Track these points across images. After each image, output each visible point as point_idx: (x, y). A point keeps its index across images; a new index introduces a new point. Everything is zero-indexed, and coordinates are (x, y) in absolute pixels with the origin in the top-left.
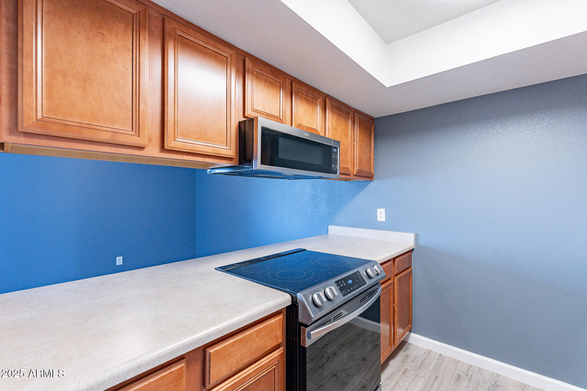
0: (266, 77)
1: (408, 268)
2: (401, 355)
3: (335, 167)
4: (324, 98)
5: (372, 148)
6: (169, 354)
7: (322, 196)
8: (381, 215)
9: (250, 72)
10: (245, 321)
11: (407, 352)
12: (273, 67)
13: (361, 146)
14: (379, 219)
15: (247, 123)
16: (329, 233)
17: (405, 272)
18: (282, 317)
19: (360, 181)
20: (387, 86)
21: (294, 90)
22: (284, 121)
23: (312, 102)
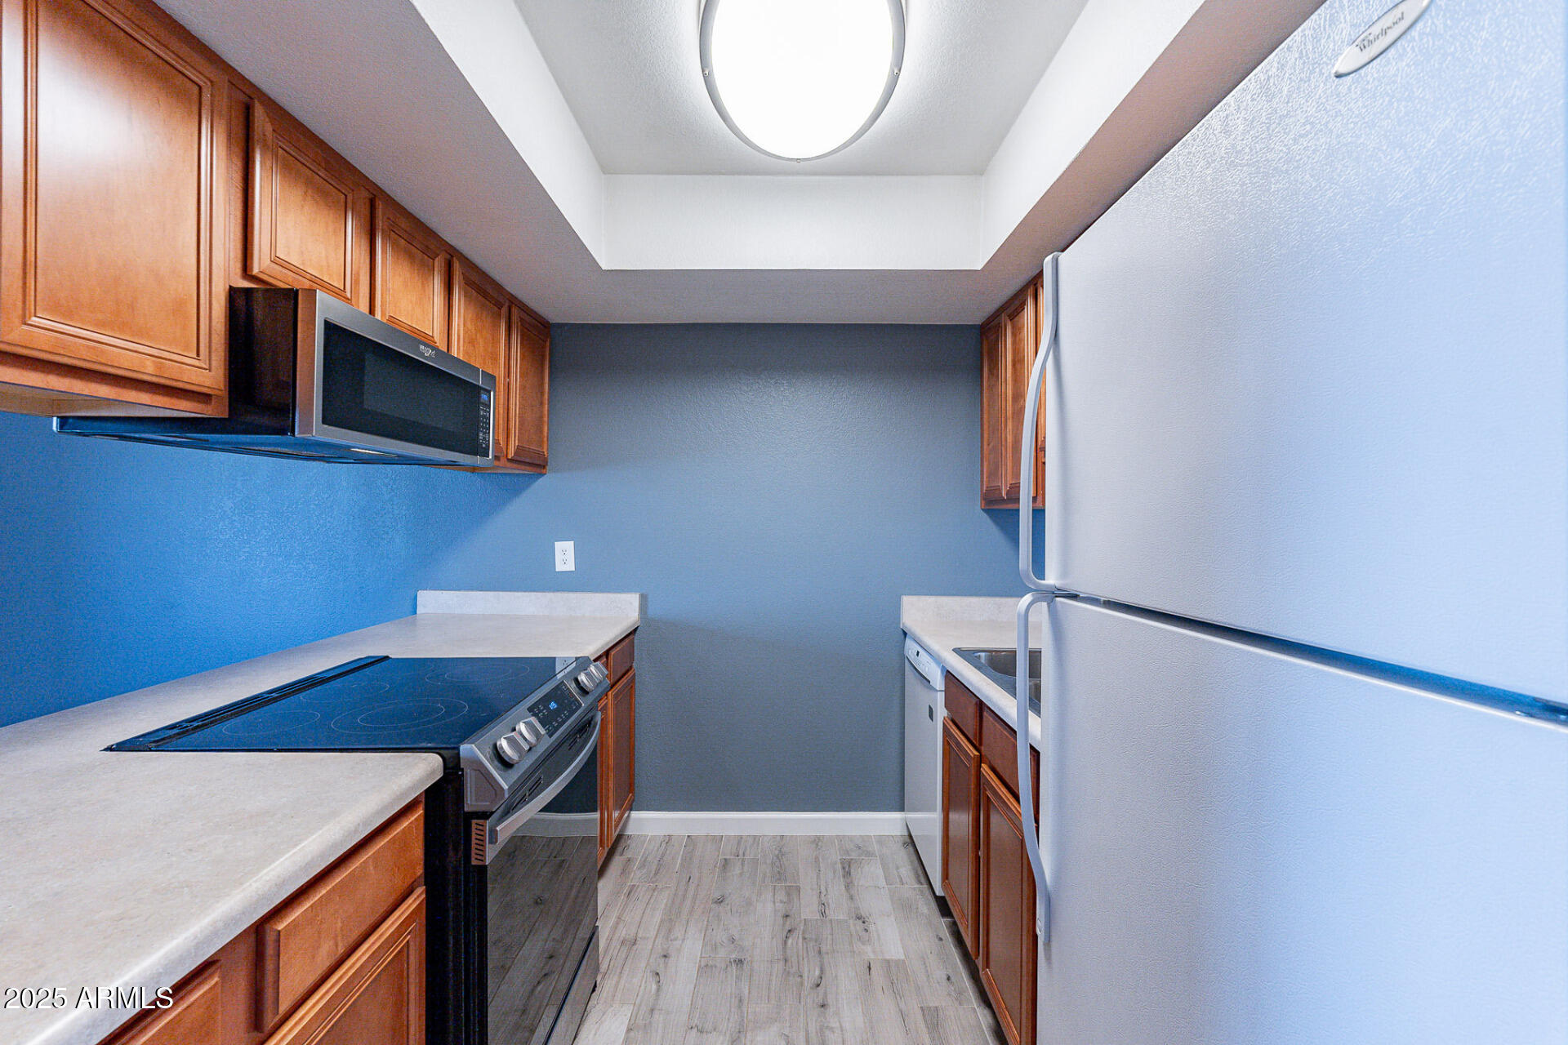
0: (309, 173)
1: (627, 671)
2: (617, 863)
3: (484, 439)
4: (448, 257)
5: (546, 396)
6: (193, 951)
7: (396, 512)
8: (565, 556)
9: (268, 148)
10: (356, 831)
11: (628, 854)
12: (326, 144)
13: (523, 388)
14: (559, 567)
15: (259, 296)
16: (418, 612)
17: (624, 680)
18: (422, 812)
19: (510, 474)
20: (604, 267)
21: (380, 224)
22: (353, 302)
23: (423, 264)
